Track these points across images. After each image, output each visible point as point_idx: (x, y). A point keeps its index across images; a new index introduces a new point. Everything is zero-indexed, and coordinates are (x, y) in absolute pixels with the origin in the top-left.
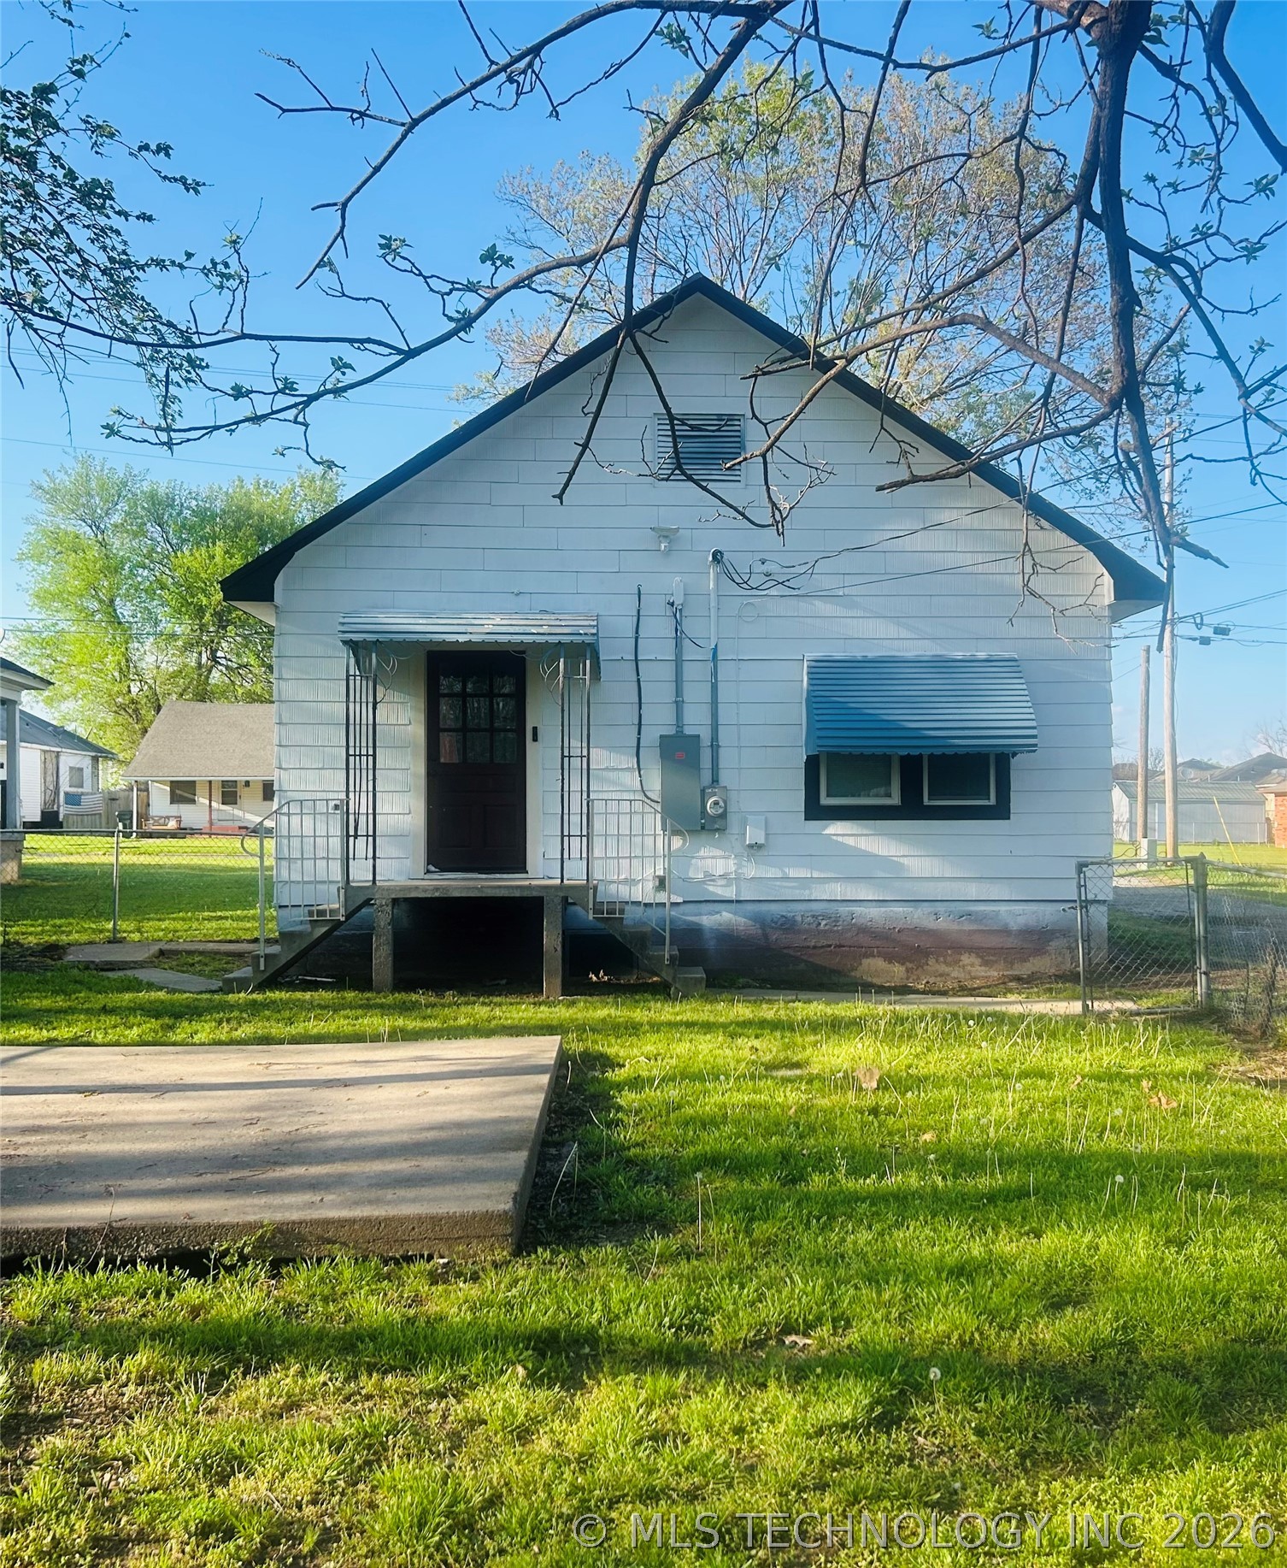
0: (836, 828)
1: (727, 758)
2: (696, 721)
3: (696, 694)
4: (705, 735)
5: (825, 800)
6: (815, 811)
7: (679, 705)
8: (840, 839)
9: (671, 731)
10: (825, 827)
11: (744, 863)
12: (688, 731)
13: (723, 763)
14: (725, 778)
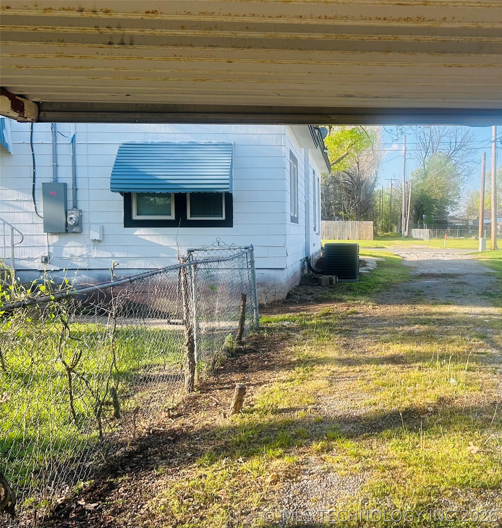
0: (140, 232)
1: (81, 195)
2: (65, 175)
3: (65, 162)
4: (70, 183)
5: (135, 217)
6: (129, 222)
7: (56, 167)
8: (143, 237)
9: (51, 180)
10: (134, 231)
11: (92, 250)
12: (61, 181)
13: (79, 198)
14: (81, 206)
